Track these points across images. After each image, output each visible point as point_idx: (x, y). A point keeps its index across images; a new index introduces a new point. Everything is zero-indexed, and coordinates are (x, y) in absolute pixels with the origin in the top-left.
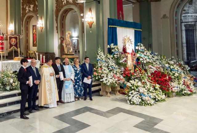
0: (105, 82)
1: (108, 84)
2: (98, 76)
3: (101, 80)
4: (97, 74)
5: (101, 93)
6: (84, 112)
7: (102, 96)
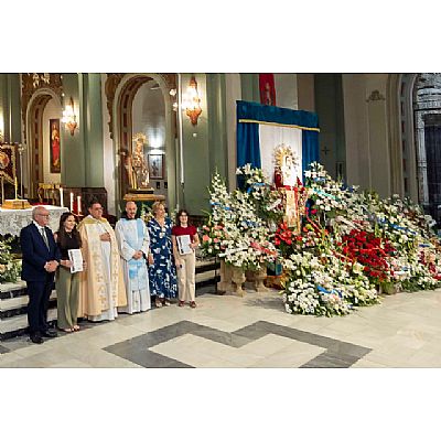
0: (230, 259)
1: (239, 264)
2: (213, 244)
3: (221, 255)
4: (210, 241)
5: (220, 286)
6: (178, 334)
7: (222, 293)
